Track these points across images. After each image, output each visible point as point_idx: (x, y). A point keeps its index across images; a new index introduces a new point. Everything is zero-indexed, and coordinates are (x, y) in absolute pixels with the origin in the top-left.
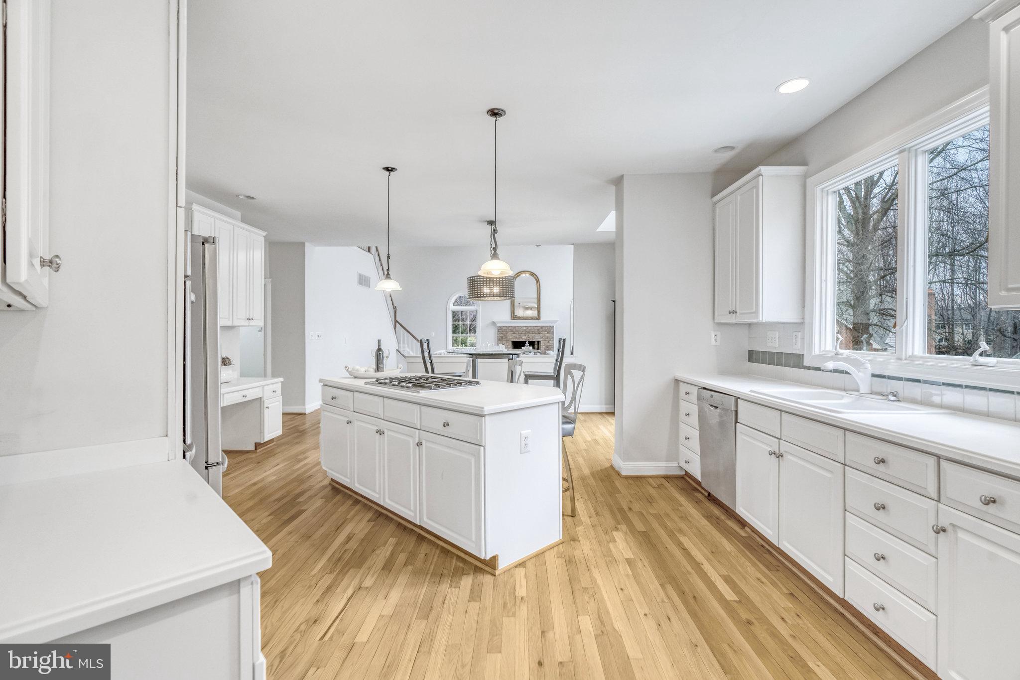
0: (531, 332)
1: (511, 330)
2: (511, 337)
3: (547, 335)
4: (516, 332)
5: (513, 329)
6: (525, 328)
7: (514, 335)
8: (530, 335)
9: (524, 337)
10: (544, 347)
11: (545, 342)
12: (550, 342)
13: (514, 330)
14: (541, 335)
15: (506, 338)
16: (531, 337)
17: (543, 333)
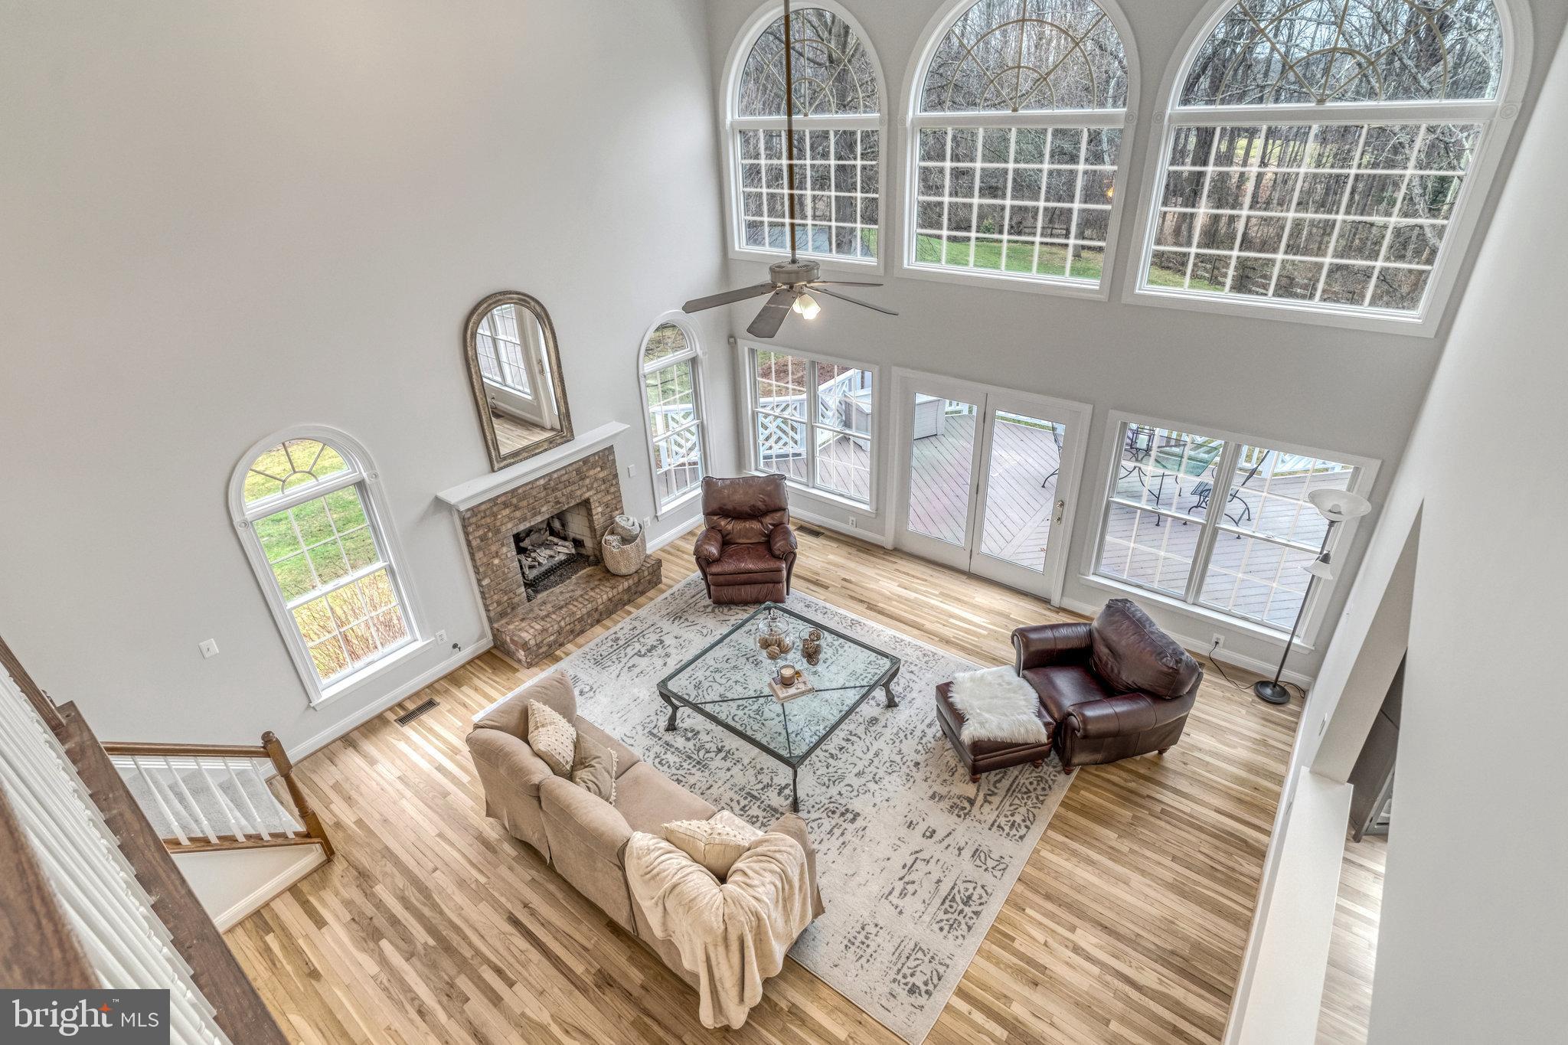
0: (561, 486)
1: (506, 505)
2: (510, 525)
3: (601, 475)
4: (521, 504)
5: (511, 499)
6: (542, 482)
7: (518, 514)
8: (559, 494)
9: (544, 509)
10: (600, 509)
11: (599, 496)
12: (612, 490)
13: (514, 501)
14: (587, 481)
15: (497, 531)
16: (563, 499)
17: (592, 473)
